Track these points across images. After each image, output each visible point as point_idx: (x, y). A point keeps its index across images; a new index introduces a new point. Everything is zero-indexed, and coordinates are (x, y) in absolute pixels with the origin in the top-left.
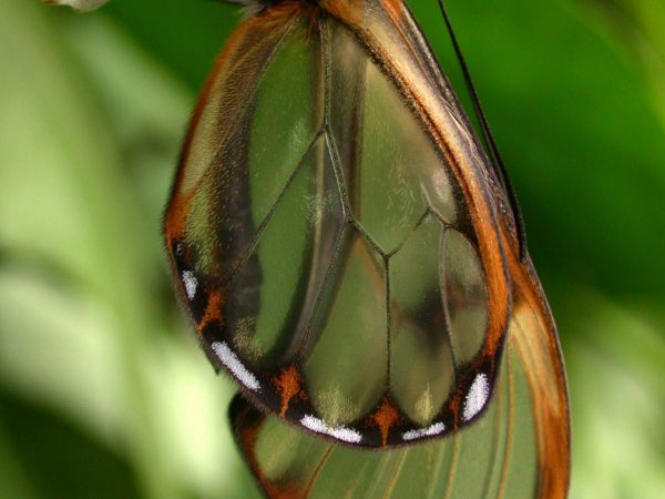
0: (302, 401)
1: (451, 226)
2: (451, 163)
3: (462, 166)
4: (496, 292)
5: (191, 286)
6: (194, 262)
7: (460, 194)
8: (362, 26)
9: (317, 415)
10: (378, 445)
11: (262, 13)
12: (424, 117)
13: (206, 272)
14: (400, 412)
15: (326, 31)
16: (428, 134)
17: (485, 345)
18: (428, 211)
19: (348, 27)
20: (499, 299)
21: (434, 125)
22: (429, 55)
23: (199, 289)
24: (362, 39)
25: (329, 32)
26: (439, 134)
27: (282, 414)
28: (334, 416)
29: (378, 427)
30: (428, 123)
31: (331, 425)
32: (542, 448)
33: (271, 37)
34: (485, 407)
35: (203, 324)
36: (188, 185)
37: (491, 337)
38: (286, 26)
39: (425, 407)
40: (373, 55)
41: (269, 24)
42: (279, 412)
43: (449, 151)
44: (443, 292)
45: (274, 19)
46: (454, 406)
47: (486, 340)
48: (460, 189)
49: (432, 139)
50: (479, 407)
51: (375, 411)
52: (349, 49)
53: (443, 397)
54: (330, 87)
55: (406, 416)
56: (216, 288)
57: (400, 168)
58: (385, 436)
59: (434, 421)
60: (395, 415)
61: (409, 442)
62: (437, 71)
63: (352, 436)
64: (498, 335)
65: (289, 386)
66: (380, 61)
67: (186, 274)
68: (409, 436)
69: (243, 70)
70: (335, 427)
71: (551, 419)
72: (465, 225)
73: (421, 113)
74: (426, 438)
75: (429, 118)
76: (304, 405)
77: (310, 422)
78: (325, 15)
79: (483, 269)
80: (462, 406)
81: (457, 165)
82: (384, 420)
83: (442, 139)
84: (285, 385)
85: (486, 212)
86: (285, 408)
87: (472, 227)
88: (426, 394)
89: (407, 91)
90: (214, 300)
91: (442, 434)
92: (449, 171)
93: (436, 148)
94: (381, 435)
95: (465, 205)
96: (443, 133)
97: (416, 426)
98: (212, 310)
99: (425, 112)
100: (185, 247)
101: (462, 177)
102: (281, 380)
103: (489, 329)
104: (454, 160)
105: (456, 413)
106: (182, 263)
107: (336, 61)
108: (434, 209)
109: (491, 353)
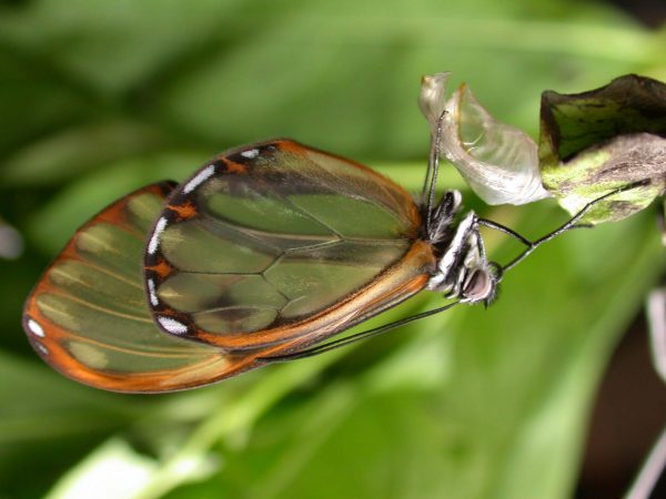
0: (176, 218)
1: (279, 314)
2: (318, 315)
3: (316, 321)
4: (237, 340)
5: (249, 154)
6: (263, 156)
7: (297, 320)
8: (404, 264)
9: (166, 228)
10: (146, 264)
11: (414, 204)
12: (347, 300)
13: (257, 163)
14: (166, 278)
15: (401, 243)
16: (337, 302)
17: (204, 332)
18: (288, 300)
19: (404, 256)
20: (233, 341)
21: (342, 305)
23: (247, 159)
24: (396, 263)
25: (400, 245)
26: (336, 309)
27: (168, 206)
28: (165, 238)
29: (157, 264)
30: (344, 302)
31: (160, 235)
33: (400, 209)
34: (166, 331)
35: (226, 160)
36: (312, 156)
38: (405, 218)
39: (168, 294)
40: (386, 270)
41: (407, 209)
42: (170, 204)
43: (326, 314)
44: (234, 307)
46: (167, 312)
47: (209, 333)
48: (302, 320)
49: (333, 304)
50: (166, 327)
51: (167, 263)
52: (389, 257)
53: (173, 305)
54: (367, 244)
55: (163, 282)
56: (247, 169)
57: (315, 284)
58: (151, 268)
59: (159, 299)
60: (164, 275)
61: (147, 283)
62: (380, 309)
63: (152, 248)
64: (210, 340)
65: (185, 211)
66: (382, 273)
67: (256, 152)
68: (151, 283)
69: (380, 191)
70: (158, 238)
72: (278, 322)
73: (350, 298)
74: (149, 293)
75: (346, 302)
76: (173, 220)
77: (162, 223)
78: (412, 241)
80: (167, 316)
81: (316, 319)
82: (161, 269)
83: (333, 310)
84: (186, 209)
85: (286, 336)
86: (172, 208)
87: (277, 326)
88: (177, 295)
89: (363, 290)
90: (240, 168)
91: (151, 304)
92: (313, 314)
93: (327, 307)
94: (152, 265)
95: (292, 322)
96: (337, 311)
97: (156, 288)
98: (234, 166)
100: (274, 151)
101: (309, 322)
102: (189, 206)
103: (215, 334)
105: (164, 313)
106: (264, 149)
107: (382, 248)
108: (289, 304)
109: (199, 336)
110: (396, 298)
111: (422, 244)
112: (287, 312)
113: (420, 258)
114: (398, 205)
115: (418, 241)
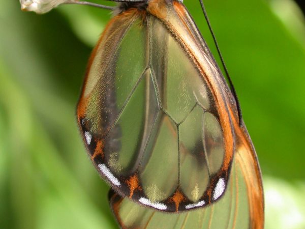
0: (139, 191)
1: (207, 111)
2: (207, 82)
3: (212, 83)
4: (228, 141)
5: (89, 139)
6: (90, 128)
7: (211, 96)
8: (166, 19)
9: (146, 197)
10: (174, 211)
11: (120, 14)
12: (194, 61)
13: (95, 132)
14: (184, 196)
15: (150, 21)
16: (197, 68)
17: (223, 165)
18: (197, 104)
19: (159, 19)
20: (229, 144)
21: (199, 65)
22: (197, 32)
23: (92, 140)
24: (166, 25)
25: (151, 23)
26: (202, 68)
27: (131, 197)
28: (154, 198)
29: (174, 203)
30: (196, 63)
31: (153, 201)
32: (252, 211)
33: (125, 25)
35: (94, 156)
36: (87, 92)
37: (226, 161)
38: (131, 20)
39: (196, 194)
40: (171, 33)
41: (124, 18)
42: (129, 196)
43: (206, 76)
44: (204, 141)
45: (126, 16)
46: (209, 193)
47: (223, 162)
48: (211, 93)
49: (198, 71)
50: (221, 193)
51: (173, 195)
52: (160, 30)
53: (204, 189)
54: (152, 47)
55: (187, 198)
56: (100, 140)
57: (184, 85)
58: (177, 207)
59: (200, 200)
60: (182, 197)
61: (188, 209)
62: (201, 39)
63: (163, 207)
64: (229, 160)
65: (133, 184)
66: (173, 36)
68: (188, 207)
69: (112, 40)
70: (154, 203)
71: (256, 198)
72: (214, 110)
73: (193, 59)
74: (195, 208)
75: (197, 61)
76: (140, 193)
77: (143, 200)
78: (149, 14)
79: (222, 130)
80: (212, 194)
81: (210, 83)
82: (177, 199)
83: (203, 71)
84: (132, 184)
85: (223, 104)
86: (132, 194)
87: (217, 111)
88: (196, 187)
89: (187, 49)
90: (99, 145)
91: (204, 206)
92: (206, 85)
93: (200, 75)
94: (175, 207)
95: (213, 101)
96: (203, 68)
97: (192, 203)
98: (98, 150)
99: (195, 58)
100: (86, 121)
101: (212, 88)
102: (130, 181)
103: (225, 157)
104: (208, 81)
105: (210, 196)
106: (84, 128)
107: (154, 35)
108: (199, 103)
109: (226, 169)
110: (191, 25)
111: (150, 6)
112: (206, 105)
113: (160, 8)
114: (122, 26)
115: (148, 9)
